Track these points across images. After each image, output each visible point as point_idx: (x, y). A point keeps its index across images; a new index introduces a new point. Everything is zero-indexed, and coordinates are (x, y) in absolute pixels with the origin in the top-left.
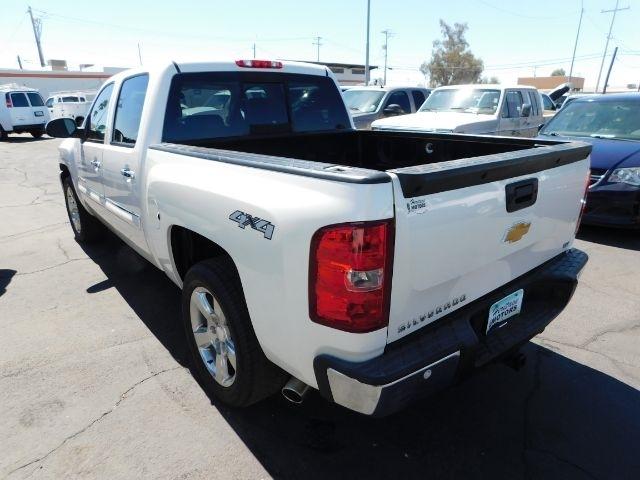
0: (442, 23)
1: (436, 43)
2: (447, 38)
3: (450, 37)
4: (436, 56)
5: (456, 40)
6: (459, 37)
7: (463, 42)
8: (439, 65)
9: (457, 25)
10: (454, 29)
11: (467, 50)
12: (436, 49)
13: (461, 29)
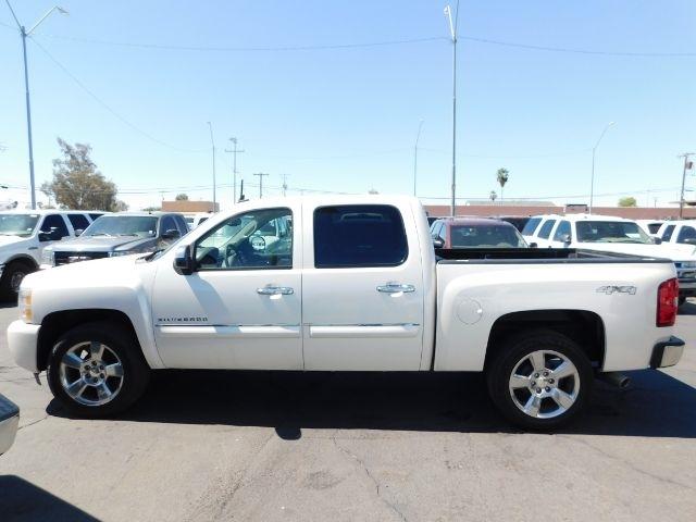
0: (60, 142)
1: (56, 162)
2: (69, 158)
3: (72, 157)
4: (59, 176)
5: (80, 160)
6: (83, 158)
7: (89, 164)
8: (64, 185)
9: (78, 145)
10: (75, 149)
11: (96, 171)
12: (57, 169)
13: (84, 151)
